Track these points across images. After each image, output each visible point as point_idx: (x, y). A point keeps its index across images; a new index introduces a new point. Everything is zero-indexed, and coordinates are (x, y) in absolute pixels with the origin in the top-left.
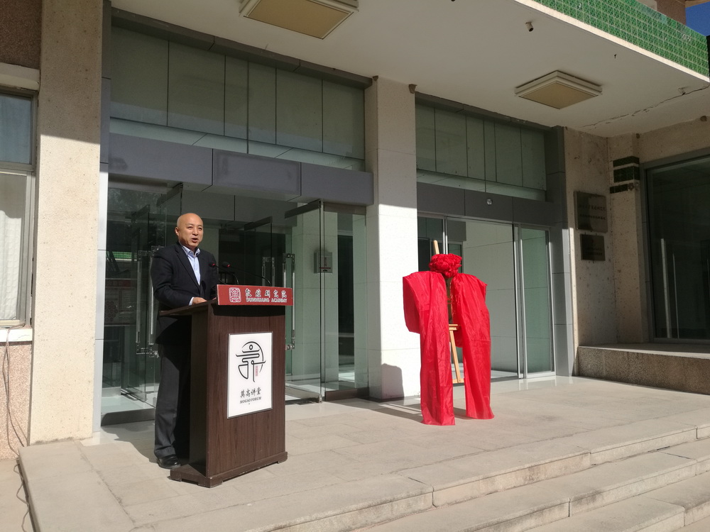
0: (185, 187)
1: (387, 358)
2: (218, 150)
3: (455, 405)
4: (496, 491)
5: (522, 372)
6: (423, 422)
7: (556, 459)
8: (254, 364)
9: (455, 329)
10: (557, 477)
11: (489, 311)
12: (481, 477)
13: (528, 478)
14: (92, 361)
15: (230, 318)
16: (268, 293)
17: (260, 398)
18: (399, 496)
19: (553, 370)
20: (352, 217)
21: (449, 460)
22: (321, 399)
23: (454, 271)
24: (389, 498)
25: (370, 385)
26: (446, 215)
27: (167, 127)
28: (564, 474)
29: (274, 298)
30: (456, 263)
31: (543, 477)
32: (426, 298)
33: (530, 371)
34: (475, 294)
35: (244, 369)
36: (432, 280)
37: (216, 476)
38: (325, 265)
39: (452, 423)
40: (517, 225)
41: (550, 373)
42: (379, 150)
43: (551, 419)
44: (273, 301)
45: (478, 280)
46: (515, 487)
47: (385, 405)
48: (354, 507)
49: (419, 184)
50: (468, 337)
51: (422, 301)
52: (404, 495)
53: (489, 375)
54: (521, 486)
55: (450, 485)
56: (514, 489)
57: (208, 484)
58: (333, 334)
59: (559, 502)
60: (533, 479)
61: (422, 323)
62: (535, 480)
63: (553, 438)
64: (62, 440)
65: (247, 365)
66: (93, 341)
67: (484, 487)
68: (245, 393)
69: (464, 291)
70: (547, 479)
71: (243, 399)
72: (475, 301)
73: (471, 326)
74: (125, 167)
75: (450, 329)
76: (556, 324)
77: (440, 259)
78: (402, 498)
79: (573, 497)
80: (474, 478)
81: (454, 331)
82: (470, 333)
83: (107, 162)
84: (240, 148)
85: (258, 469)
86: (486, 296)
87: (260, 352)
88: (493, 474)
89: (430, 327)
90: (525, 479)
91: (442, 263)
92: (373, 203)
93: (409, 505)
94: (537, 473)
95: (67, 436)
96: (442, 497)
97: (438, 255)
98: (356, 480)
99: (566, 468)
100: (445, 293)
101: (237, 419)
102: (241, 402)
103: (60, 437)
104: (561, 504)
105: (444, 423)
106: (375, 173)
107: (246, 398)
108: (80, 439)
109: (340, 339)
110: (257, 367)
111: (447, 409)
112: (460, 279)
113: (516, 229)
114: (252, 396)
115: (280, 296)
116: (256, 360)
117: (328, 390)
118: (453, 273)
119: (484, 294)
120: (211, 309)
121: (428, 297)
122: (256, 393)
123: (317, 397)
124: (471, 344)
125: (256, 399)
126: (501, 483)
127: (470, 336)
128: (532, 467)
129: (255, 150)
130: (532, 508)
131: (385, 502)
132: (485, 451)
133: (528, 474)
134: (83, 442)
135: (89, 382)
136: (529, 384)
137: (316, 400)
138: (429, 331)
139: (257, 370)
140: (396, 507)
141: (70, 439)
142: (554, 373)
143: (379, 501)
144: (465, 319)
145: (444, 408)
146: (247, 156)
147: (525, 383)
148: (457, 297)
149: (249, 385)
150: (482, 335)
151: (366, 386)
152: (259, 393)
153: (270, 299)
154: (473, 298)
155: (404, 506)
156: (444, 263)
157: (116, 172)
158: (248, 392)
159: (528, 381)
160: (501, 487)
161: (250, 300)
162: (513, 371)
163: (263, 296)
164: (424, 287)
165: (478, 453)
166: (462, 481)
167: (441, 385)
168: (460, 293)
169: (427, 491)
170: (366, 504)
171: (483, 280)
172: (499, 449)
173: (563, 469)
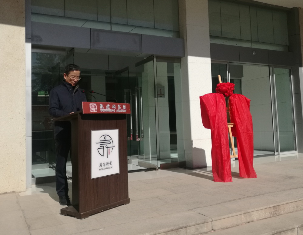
0: (76, 51)
1: (195, 145)
2: (93, 29)
3: (232, 170)
4: (252, 221)
5: (277, 151)
6: (214, 180)
7: (291, 201)
8: (107, 148)
9: (232, 126)
10: (291, 212)
11: (252, 116)
12: (242, 212)
13: (273, 213)
14: (25, 148)
15: (92, 121)
16: (114, 106)
17: (112, 167)
18: (190, 224)
19: (296, 150)
20: (173, 65)
21: (225, 202)
22: (157, 168)
23: (230, 92)
24: (184, 225)
25: (186, 160)
26: (228, 61)
27: (65, 17)
28: (296, 211)
29: (118, 109)
30: (231, 88)
31: (282, 212)
32: (214, 108)
33: (282, 151)
34: (243, 105)
35: (101, 151)
36: (217, 98)
37: (85, 213)
38: (161, 93)
39: (231, 181)
40: (272, 66)
41: (294, 152)
42: (187, 26)
43: (291, 178)
44: (117, 111)
45: (245, 98)
46: (264, 218)
47: (194, 171)
48: (162, 231)
49: (211, 44)
50: (239, 131)
51: (211, 111)
52: (193, 223)
53: (252, 153)
54: (268, 218)
55: (223, 217)
56: (264, 220)
57: (80, 217)
58: (166, 132)
59: (291, 228)
60: (276, 214)
61: (212, 123)
62: (277, 214)
63: (290, 189)
64: (9, 193)
65: (103, 148)
66: (25, 138)
67: (244, 219)
68: (102, 164)
69: (237, 104)
70: (285, 213)
71: (101, 168)
72: (243, 110)
73: (241, 124)
74: (41, 40)
75: (228, 126)
76: (297, 123)
77: (222, 86)
78: (192, 225)
79: (300, 225)
80: (238, 213)
81: (231, 127)
82: (241, 129)
83: (30, 38)
84: (107, 27)
85: (111, 208)
86: (250, 107)
87: (111, 141)
88: (250, 211)
89: (216, 125)
90: (271, 214)
91: (223, 88)
92: (184, 56)
93: (197, 230)
94: (279, 210)
95: (12, 190)
96: (218, 225)
97: (221, 84)
98: (167, 215)
99: (297, 207)
100: (225, 105)
101: (97, 179)
102: (100, 170)
103: (8, 191)
104: (292, 229)
105: (226, 181)
106: (185, 38)
107: (103, 167)
108: (20, 192)
109: (171, 135)
110: (109, 149)
111: (228, 173)
112: (234, 97)
113: (271, 68)
114: (106, 166)
115: (122, 108)
116: (108, 146)
117: (162, 163)
118: (230, 94)
119: (249, 105)
120: (79, 116)
121: (215, 108)
122: (109, 164)
123: (155, 167)
124: (242, 135)
125: (109, 168)
126: (255, 216)
127: (240, 130)
128: (275, 206)
129: (115, 28)
130: (273, 231)
131: (182, 228)
132: (247, 197)
133: (273, 210)
134: (20, 194)
135: (23, 160)
136: (282, 158)
137: (155, 169)
138: (216, 127)
139: (109, 151)
140: (189, 231)
141: (14, 192)
142: (297, 152)
143: (178, 227)
144: (238, 120)
145: (226, 172)
146: (111, 32)
147: (279, 158)
148: (233, 107)
149: (104, 160)
150: (248, 130)
151: (184, 161)
152: (111, 164)
153: (116, 110)
154: (242, 108)
155: (194, 230)
156: (224, 88)
157: (35, 43)
158: (104, 164)
159: (281, 156)
160: (256, 219)
161: (103, 110)
162: (271, 151)
163: (111, 108)
164: (212, 102)
165: (242, 198)
166: (230, 215)
167: (223, 159)
168: (234, 105)
169: (208, 221)
170: (169, 229)
171: (248, 98)
172: (256, 196)
173: (296, 208)
